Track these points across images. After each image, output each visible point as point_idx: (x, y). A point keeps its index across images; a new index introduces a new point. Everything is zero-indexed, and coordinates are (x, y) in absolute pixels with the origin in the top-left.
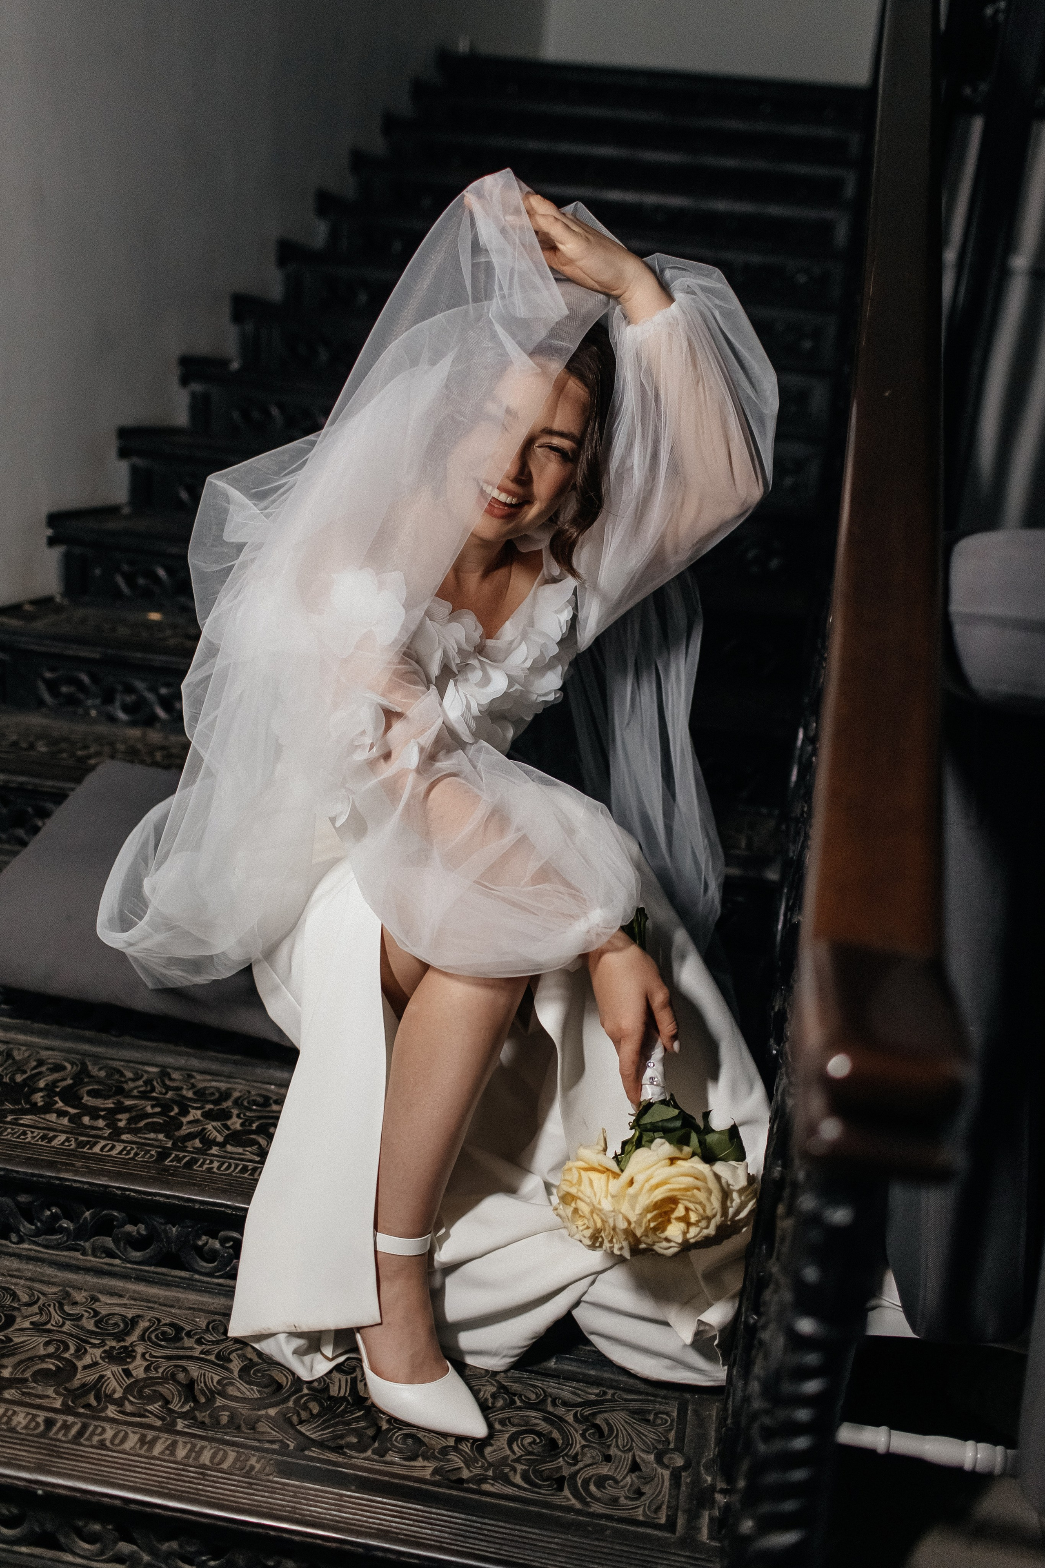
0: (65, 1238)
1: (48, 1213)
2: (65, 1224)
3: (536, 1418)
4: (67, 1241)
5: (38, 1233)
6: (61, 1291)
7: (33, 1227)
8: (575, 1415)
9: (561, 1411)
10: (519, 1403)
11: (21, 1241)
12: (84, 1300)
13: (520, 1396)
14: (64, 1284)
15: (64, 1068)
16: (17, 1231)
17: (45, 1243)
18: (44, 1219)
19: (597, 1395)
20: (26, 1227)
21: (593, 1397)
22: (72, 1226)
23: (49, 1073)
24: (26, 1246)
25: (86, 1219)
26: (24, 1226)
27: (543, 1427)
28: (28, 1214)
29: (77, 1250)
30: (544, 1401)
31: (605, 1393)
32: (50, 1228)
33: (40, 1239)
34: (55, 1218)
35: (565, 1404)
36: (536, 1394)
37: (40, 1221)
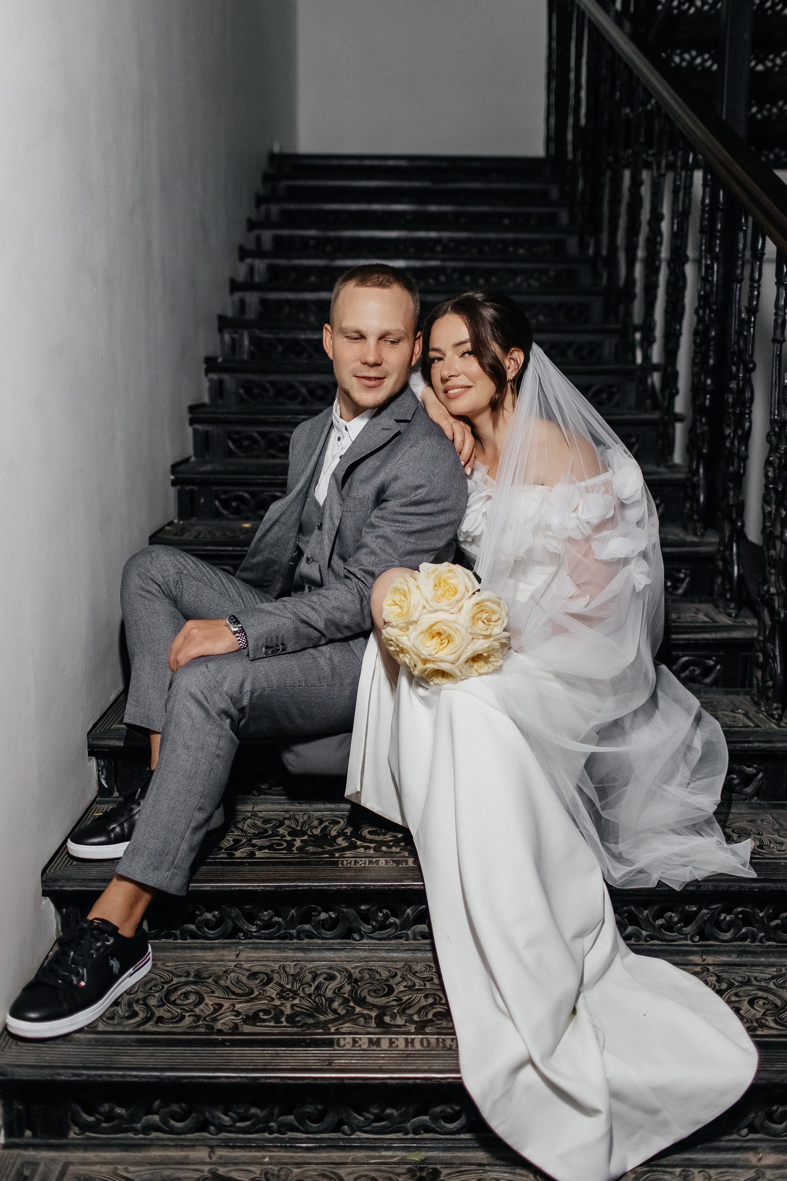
0: (394, 930)
1: (381, 914)
2: (392, 920)
3: (753, 990)
4: (395, 932)
5: (374, 930)
6: (406, 965)
7: (370, 927)
8: (774, 983)
9: (763, 984)
10: (737, 984)
11: (362, 938)
12: (424, 969)
13: (734, 979)
14: (406, 961)
15: (339, 822)
16: (359, 931)
17: (379, 936)
18: (379, 919)
19: (777, 971)
20: (366, 928)
21: (775, 974)
22: (398, 921)
23: (332, 826)
24: (365, 941)
25: (408, 914)
26: (364, 927)
27: (761, 994)
28: (366, 918)
29: (401, 938)
30: (749, 980)
31: (781, 970)
32: (383, 926)
33: (375, 935)
34: (386, 917)
35: (764, 980)
36: (742, 977)
37: (376, 921)
